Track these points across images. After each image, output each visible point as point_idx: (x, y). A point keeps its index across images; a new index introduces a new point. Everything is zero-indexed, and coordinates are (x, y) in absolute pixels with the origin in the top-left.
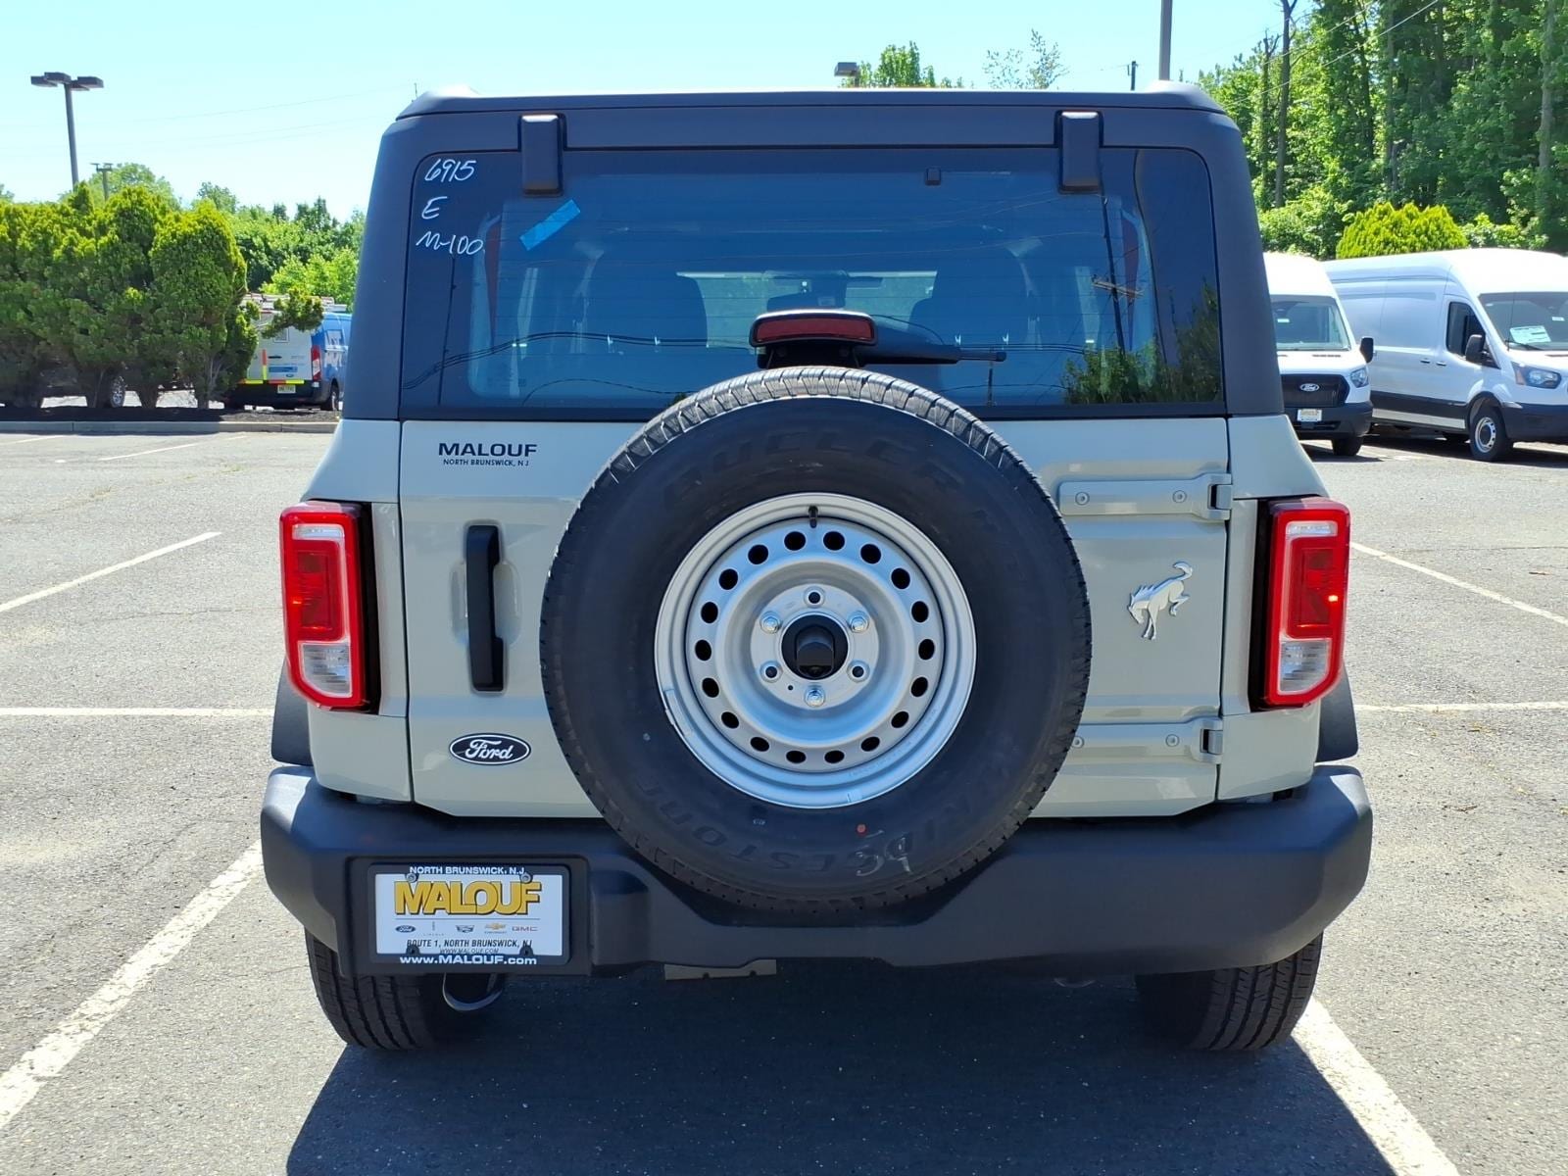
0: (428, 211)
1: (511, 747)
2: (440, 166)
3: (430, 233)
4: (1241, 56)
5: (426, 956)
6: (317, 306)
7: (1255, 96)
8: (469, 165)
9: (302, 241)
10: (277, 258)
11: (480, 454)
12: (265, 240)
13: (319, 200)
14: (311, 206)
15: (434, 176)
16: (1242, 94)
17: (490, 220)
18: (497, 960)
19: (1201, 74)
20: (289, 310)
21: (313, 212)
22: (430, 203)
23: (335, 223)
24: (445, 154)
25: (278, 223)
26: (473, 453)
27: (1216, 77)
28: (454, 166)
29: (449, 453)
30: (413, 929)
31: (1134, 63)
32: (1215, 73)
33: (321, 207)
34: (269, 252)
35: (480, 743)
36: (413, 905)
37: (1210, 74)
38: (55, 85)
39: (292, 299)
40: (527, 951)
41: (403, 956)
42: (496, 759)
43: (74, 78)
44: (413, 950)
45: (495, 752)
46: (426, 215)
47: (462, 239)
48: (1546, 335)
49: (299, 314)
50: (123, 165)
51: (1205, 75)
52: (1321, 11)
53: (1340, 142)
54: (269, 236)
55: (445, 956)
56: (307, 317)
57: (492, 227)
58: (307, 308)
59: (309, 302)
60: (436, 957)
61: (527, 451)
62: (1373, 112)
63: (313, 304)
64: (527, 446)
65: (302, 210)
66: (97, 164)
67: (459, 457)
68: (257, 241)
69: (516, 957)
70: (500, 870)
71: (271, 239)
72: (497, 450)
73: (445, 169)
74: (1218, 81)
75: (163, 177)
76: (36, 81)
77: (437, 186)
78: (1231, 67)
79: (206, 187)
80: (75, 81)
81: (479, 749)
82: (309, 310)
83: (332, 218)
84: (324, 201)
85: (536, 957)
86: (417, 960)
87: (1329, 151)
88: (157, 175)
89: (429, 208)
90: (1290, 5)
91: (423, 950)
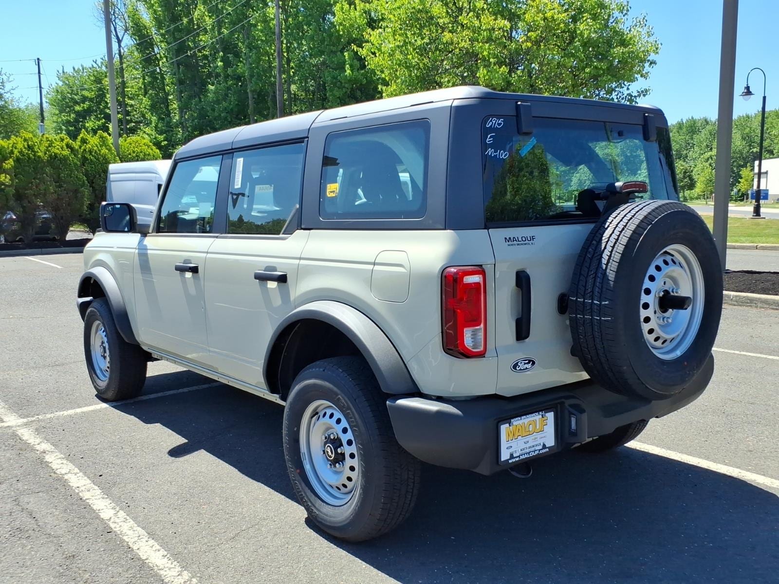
0: (489, 140)
1: (531, 363)
2: (491, 121)
3: (490, 149)
4: (96, 60)
5: (516, 457)
7: (106, 81)
8: (501, 121)
11: (519, 241)
15: (490, 125)
16: (98, 81)
17: (509, 144)
18: (537, 452)
19: (74, 69)
22: (489, 136)
24: (493, 116)
26: (516, 240)
27: (82, 71)
28: (496, 121)
29: (509, 241)
30: (511, 447)
31: (38, 59)
32: (81, 68)
35: (521, 363)
36: (511, 436)
37: (79, 69)
40: (544, 447)
41: (510, 459)
42: (526, 368)
44: (512, 456)
45: (526, 366)
46: (488, 141)
47: (501, 152)
48: (196, 200)
51: (76, 69)
52: (138, 44)
53: (153, 108)
55: (522, 455)
57: (510, 146)
60: (519, 456)
61: (533, 239)
62: (168, 94)
64: (532, 237)
67: (512, 243)
69: (542, 449)
70: (537, 414)
72: (524, 239)
73: (494, 122)
74: (83, 72)
77: (491, 129)
78: (91, 66)
81: (522, 366)
85: (547, 448)
86: (514, 460)
87: (150, 111)
89: (489, 139)
90: (121, 39)
91: (515, 455)
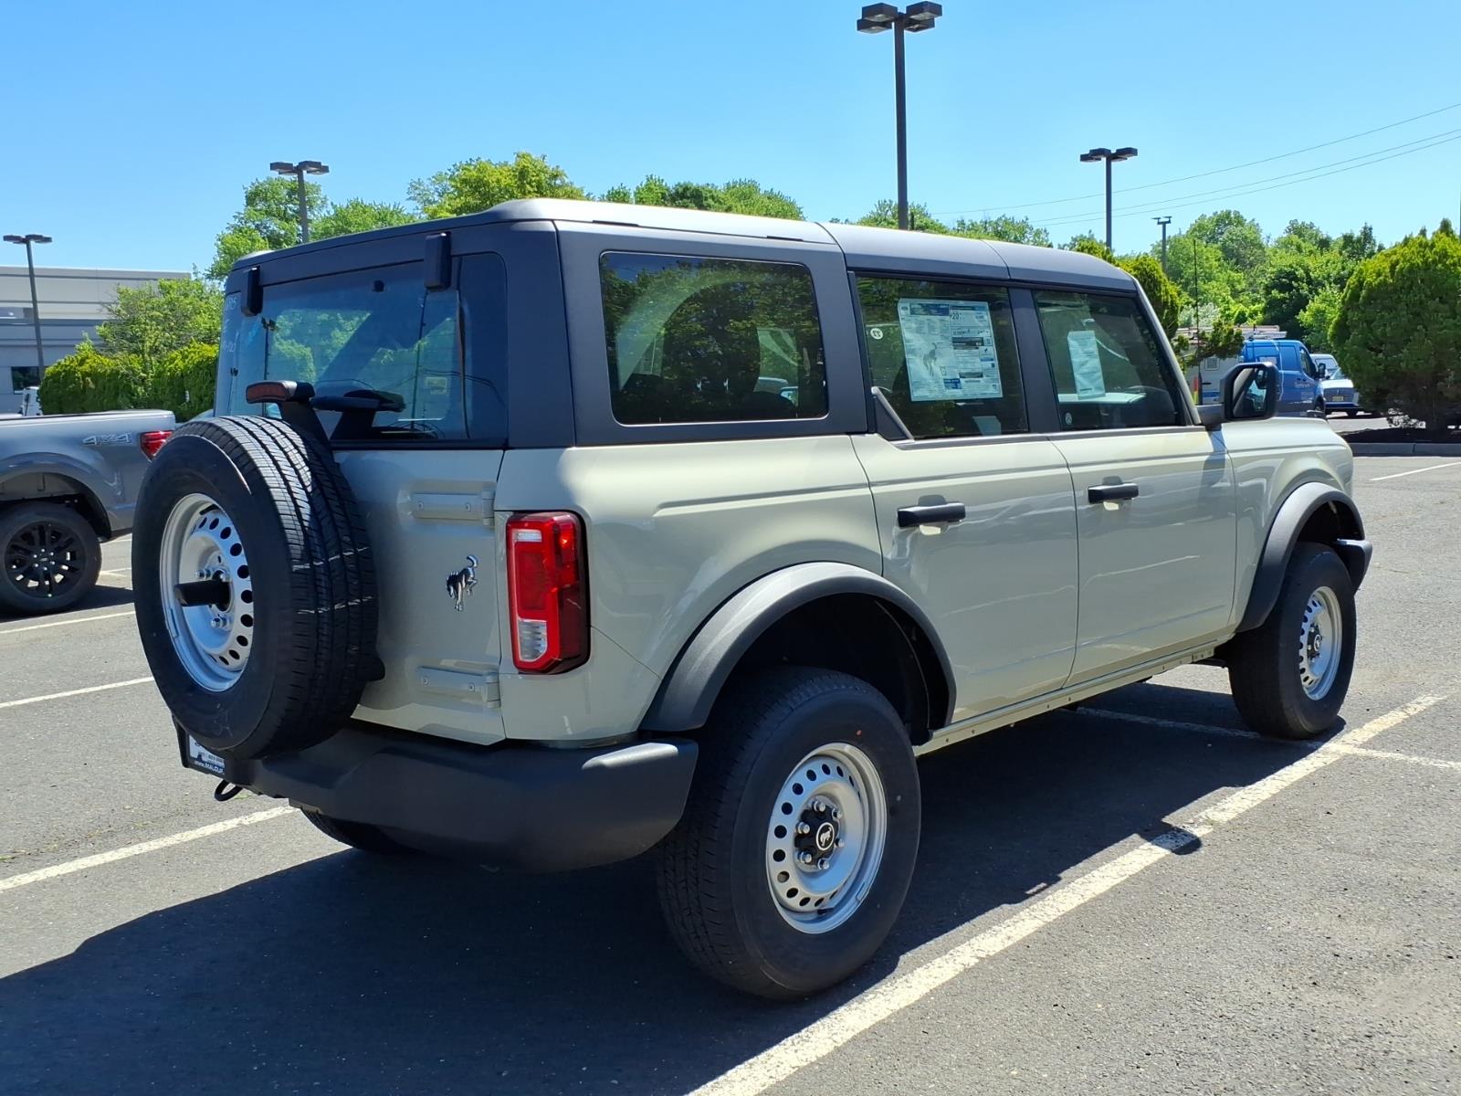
6: (1239, 335)
9: (1343, 269)
10: (1315, 285)
12: (1307, 272)
13: (1365, 228)
14: (1357, 234)
20: (1212, 341)
21: (1359, 240)
23: (1381, 248)
25: (1322, 254)
33: (1367, 234)
34: (1310, 282)
38: (1100, 159)
39: (1216, 330)
43: (1113, 151)
49: (1221, 344)
50: (1219, 213)
54: (1312, 266)
56: (1228, 346)
58: (1228, 338)
59: (1232, 332)
63: (1235, 334)
65: (1348, 239)
66: (1159, 219)
68: (1300, 272)
71: (1313, 270)
75: (1253, 220)
76: (1084, 158)
79: (1292, 225)
80: (1113, 154)
82: (1230, 339)
83: (1377, 244)
84: (1371, 229)
88: (1248, 218)
